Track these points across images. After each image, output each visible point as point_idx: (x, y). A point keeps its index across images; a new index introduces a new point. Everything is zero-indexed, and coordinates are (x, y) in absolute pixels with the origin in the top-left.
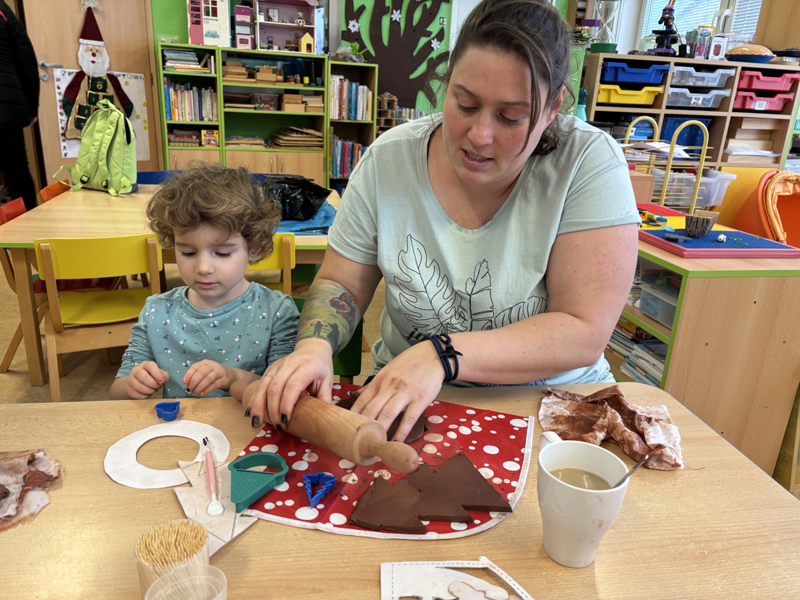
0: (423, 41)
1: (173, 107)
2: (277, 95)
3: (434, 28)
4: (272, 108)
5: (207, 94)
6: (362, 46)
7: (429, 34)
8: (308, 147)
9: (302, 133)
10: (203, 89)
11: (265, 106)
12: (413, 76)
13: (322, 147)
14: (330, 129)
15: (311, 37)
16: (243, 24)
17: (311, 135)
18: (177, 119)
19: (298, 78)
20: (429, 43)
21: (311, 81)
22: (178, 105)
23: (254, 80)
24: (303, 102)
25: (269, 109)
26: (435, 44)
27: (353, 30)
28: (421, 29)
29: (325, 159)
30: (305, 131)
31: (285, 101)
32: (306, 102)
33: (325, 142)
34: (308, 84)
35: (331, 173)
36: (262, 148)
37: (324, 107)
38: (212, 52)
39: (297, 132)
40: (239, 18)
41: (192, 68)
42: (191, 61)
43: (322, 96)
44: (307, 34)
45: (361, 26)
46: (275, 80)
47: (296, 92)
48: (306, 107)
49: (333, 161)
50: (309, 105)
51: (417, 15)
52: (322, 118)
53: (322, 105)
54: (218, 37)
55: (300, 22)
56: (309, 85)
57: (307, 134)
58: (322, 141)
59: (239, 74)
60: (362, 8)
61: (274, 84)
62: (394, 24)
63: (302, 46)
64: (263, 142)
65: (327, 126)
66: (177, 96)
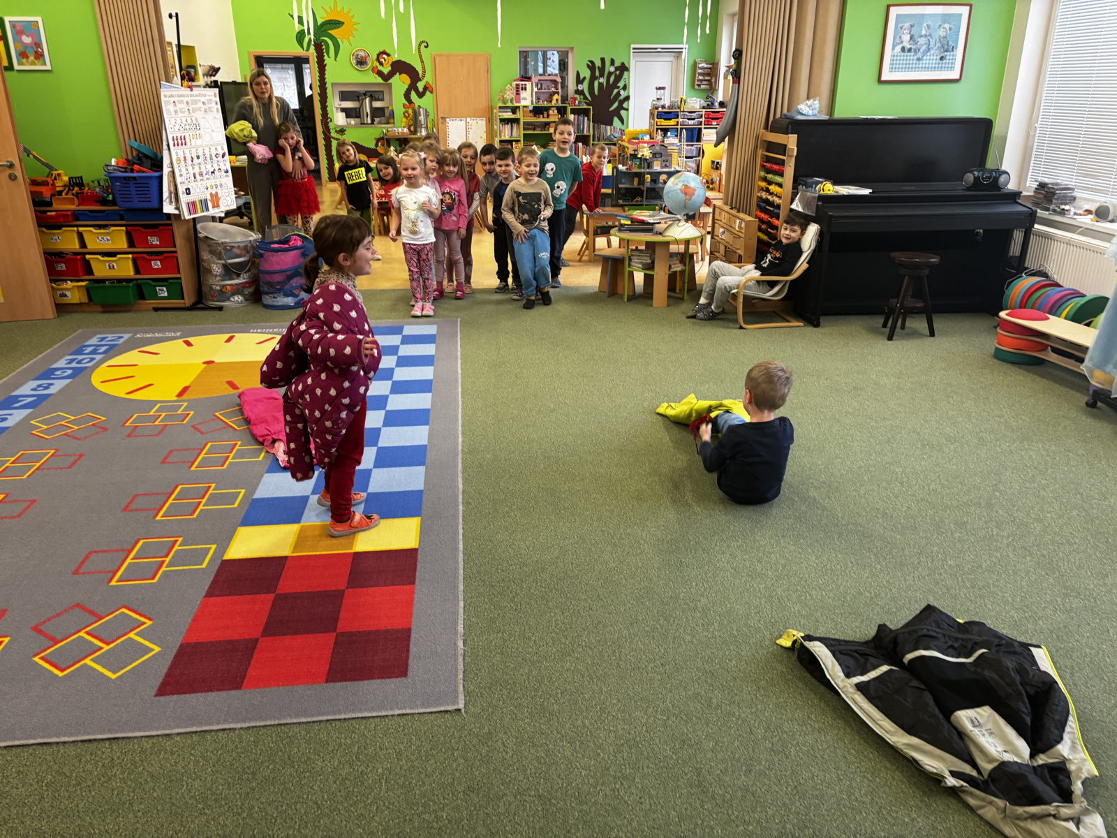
0: (616, 91)
1: (501, 132)
3: (621, 84)
5: (515, 126)
6: (585, 98)
7: (619, 87)
10: (514, 124)
12: (611, 109)
15: (558, 96)
18: (503, 138)
20: (619, 92)
22: (503, 131)
23: (536, 118)
26: (622, 92)
27: (580, 89)
28: (615, 85)
38: (519, 107)
41: (509, 115)
42: (509, 112)
44: (556, 94)
45: (584, 87)
51: (612, 79)
59: (530, 116)
60: (585, 78)
61: (544, 119)
62: (601, 85)
63: (554, 100)
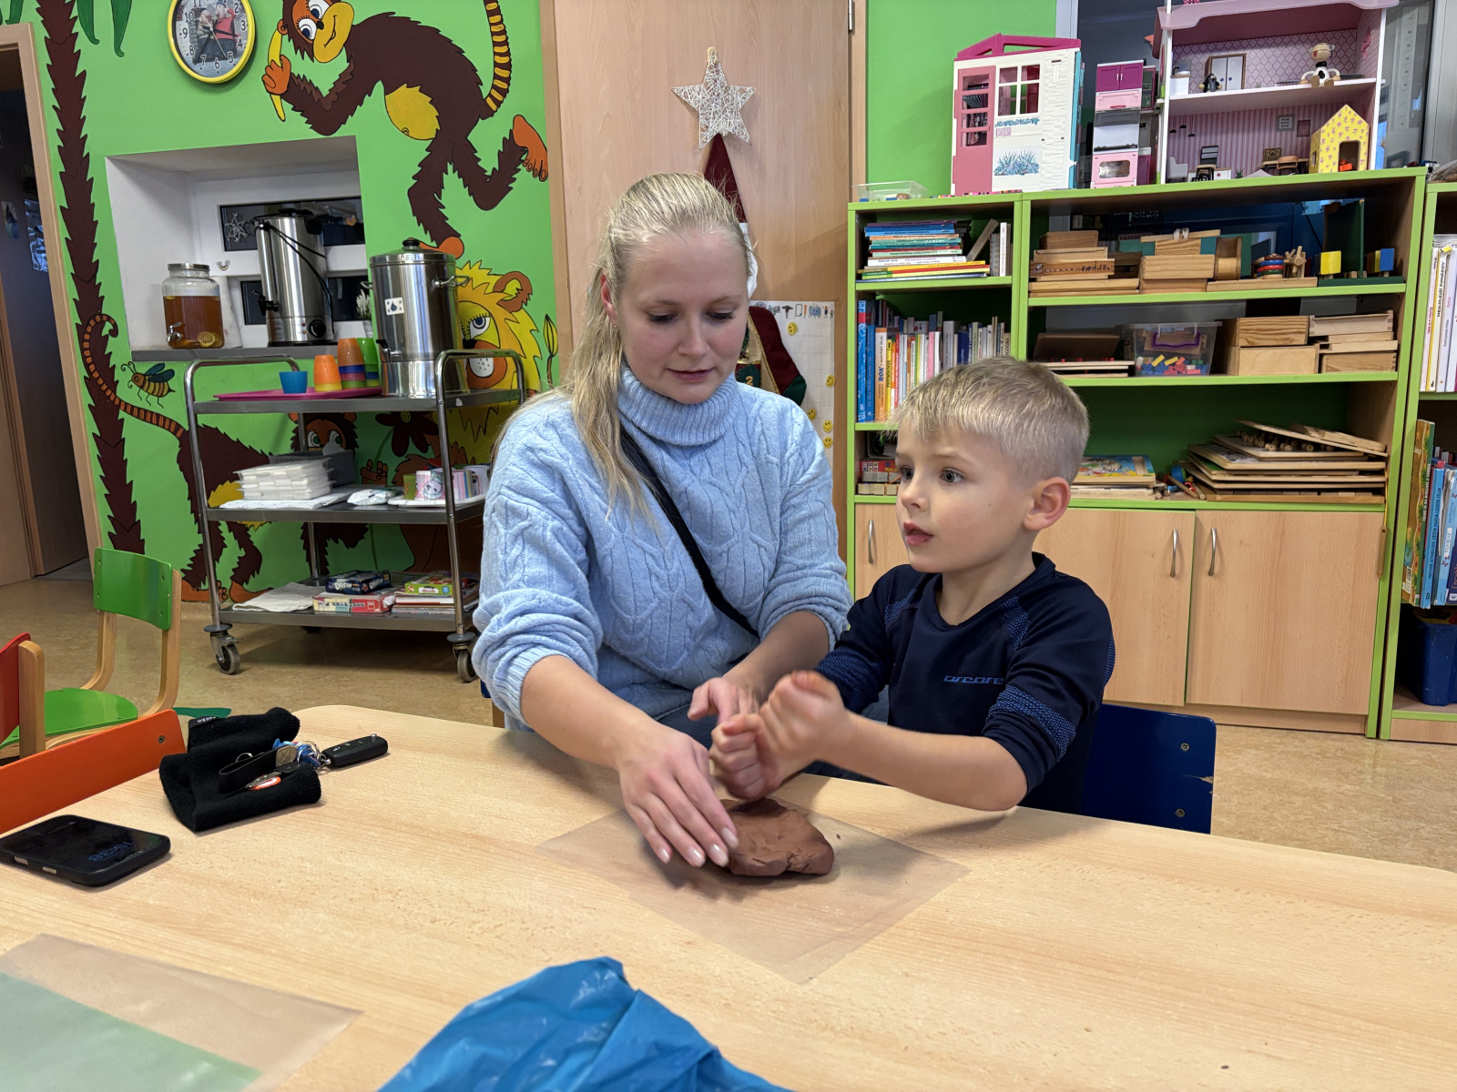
1: (884, 382)
2: (1215, 324)
4: (1189, 367)
5: (985, 337)
8: (1319, 491)
9: (1299, 445)
10: (975, 325)
11: (1168, 363)
13: (1379, 491)
14: (1418, 428)
15: (1358, 118)
16: (1118, 117)
17: (1336, 449)
19: (1299, 257)
21: (1347, 266)
22: (897, 377)
23: (1134, 282)
24: (1311, 341)
25: (1180, 372)
29: (1389, 536)
30: (1314, 436)
31: (1242, 342)
32: (1325, 338)
33: (1392, 474)
34: (1336, 276)
35: (1408, 586)
36: (1145, 496)
37: (1398, 352)
38: (1004, 212)
39: (1280, 442)
40: (1104, 102)
41: (941, 266)
42: (942, 246)
43: (1390, 314)
44: (1346, 110)
46: (1210, 275)
47: (1289, 307)
48: (1321, 356)
49: (1422, 545)
50: (1335, 348)
52: (1383, 391)
53: (1393, 345)
54: (1035, 168)
55: (1321, 75)
56: (1340, 278)
57: (1317, 447)
58: (1380, 472)
59: (1086, 268)
61: (1205, 290)
63: (1323, 154)
64: (1152, 478)
65: (1404, 419)
66: (897, 351)
